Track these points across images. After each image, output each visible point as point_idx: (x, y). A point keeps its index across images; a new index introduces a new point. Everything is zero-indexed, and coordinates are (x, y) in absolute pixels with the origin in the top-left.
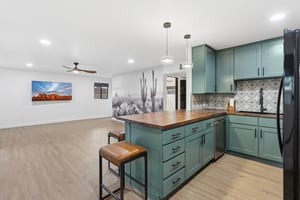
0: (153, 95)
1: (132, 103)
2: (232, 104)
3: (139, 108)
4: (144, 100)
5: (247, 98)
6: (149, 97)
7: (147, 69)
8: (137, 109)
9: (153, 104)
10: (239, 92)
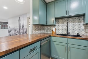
0: (23, 27)
1: (15, 30)
2: (54, 31)
3: (18, 32)
4: (20, 29)
5: (60, 27)
6: (21, 28)
7: (21, 15)
8: (17, 33)
9: (23, 31)
10: (57, 25)
